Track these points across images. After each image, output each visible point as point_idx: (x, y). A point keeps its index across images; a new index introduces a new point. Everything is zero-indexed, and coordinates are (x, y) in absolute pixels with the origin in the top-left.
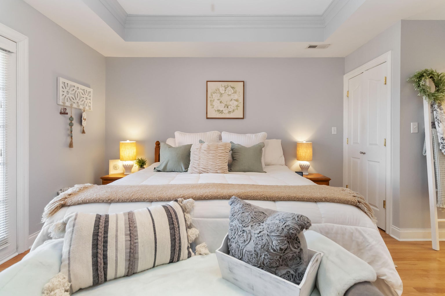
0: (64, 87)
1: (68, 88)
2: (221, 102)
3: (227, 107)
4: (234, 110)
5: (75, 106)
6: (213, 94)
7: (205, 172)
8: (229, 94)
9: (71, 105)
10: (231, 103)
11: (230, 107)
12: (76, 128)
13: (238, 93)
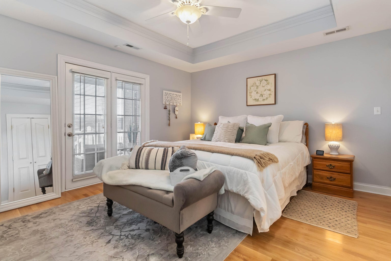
0: (166, 95)
1: (168, 95)
2: (257, 92)
3: (262, 96)
4: (267, 98)
5: (171, 104)
6: (251, 87)
7: (219, 141)
8: (263, 86)
9: (169, 103)
10: (265, 93)
11: (265, 96)
12: (172, 116)
13: (270, 84)
